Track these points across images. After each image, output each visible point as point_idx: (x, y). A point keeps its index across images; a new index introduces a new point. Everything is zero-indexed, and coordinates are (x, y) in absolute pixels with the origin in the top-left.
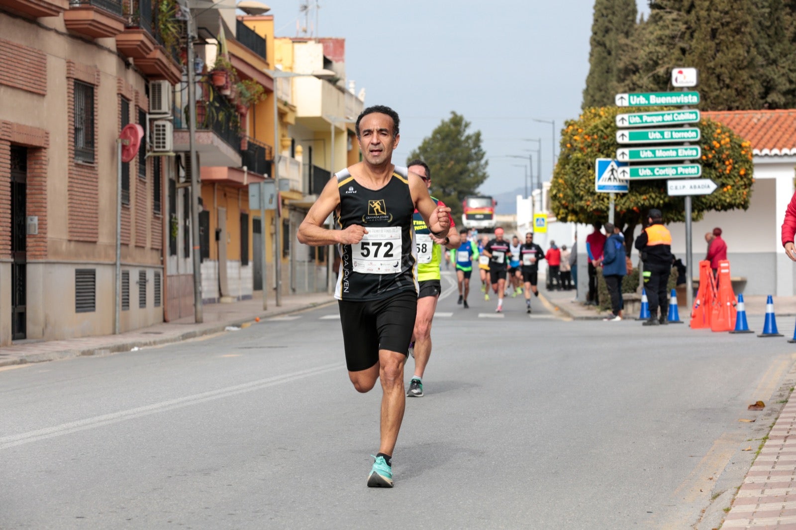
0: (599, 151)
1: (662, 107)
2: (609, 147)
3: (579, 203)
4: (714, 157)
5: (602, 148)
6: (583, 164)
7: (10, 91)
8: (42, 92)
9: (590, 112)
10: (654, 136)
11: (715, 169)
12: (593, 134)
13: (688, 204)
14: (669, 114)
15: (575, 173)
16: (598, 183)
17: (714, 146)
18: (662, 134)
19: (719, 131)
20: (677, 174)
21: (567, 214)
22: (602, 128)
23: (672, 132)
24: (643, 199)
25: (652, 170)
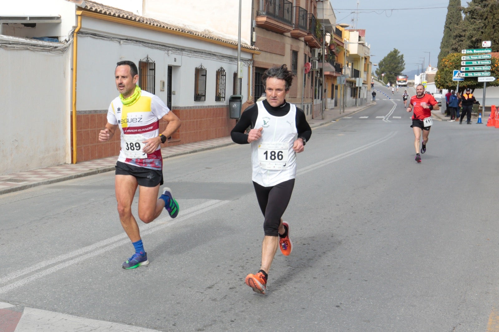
0: (455, 68)
1: (477, 54)
2: (458, 66)
3: (446, 84)
4: (495, 69)
5: (456, 67)
6: (449, 72)
7: (275, 55)
8: (284, 55)
9: (451, 55)
10: (474, 63)
11: (495, 73)
12: (453, 62)
13: (485, 85)
14: (480, 56)
15: (446, 75)
16: (453, 78)
17: (496, 66)
18: (477, 62)
19: (497, 61)
20: (482, 75)
21: (440, 86)
22: (456, 61)
23: (481, 62)
24: (469, 83)
25: (473, 74)
